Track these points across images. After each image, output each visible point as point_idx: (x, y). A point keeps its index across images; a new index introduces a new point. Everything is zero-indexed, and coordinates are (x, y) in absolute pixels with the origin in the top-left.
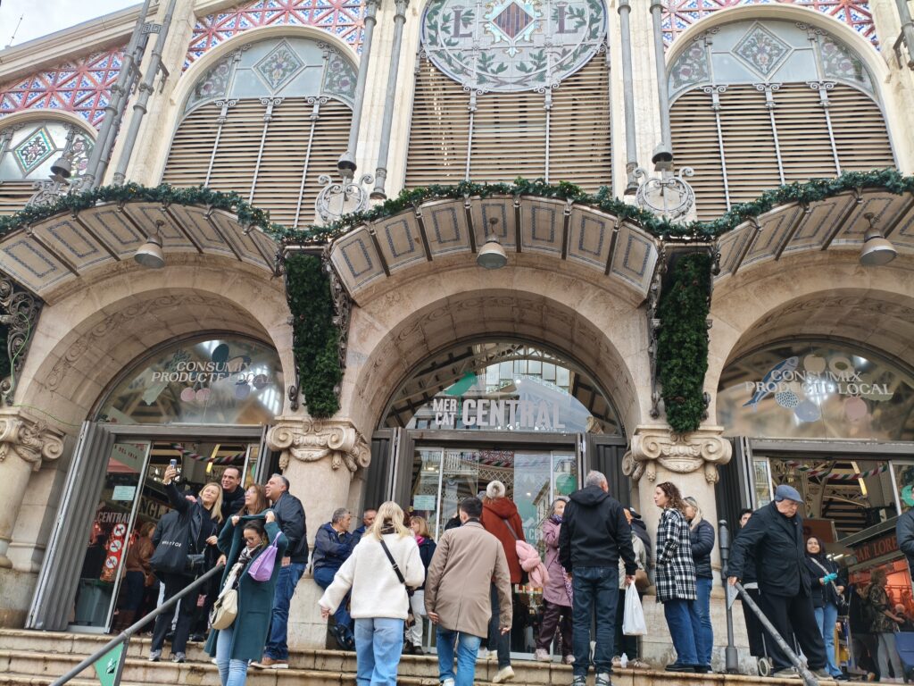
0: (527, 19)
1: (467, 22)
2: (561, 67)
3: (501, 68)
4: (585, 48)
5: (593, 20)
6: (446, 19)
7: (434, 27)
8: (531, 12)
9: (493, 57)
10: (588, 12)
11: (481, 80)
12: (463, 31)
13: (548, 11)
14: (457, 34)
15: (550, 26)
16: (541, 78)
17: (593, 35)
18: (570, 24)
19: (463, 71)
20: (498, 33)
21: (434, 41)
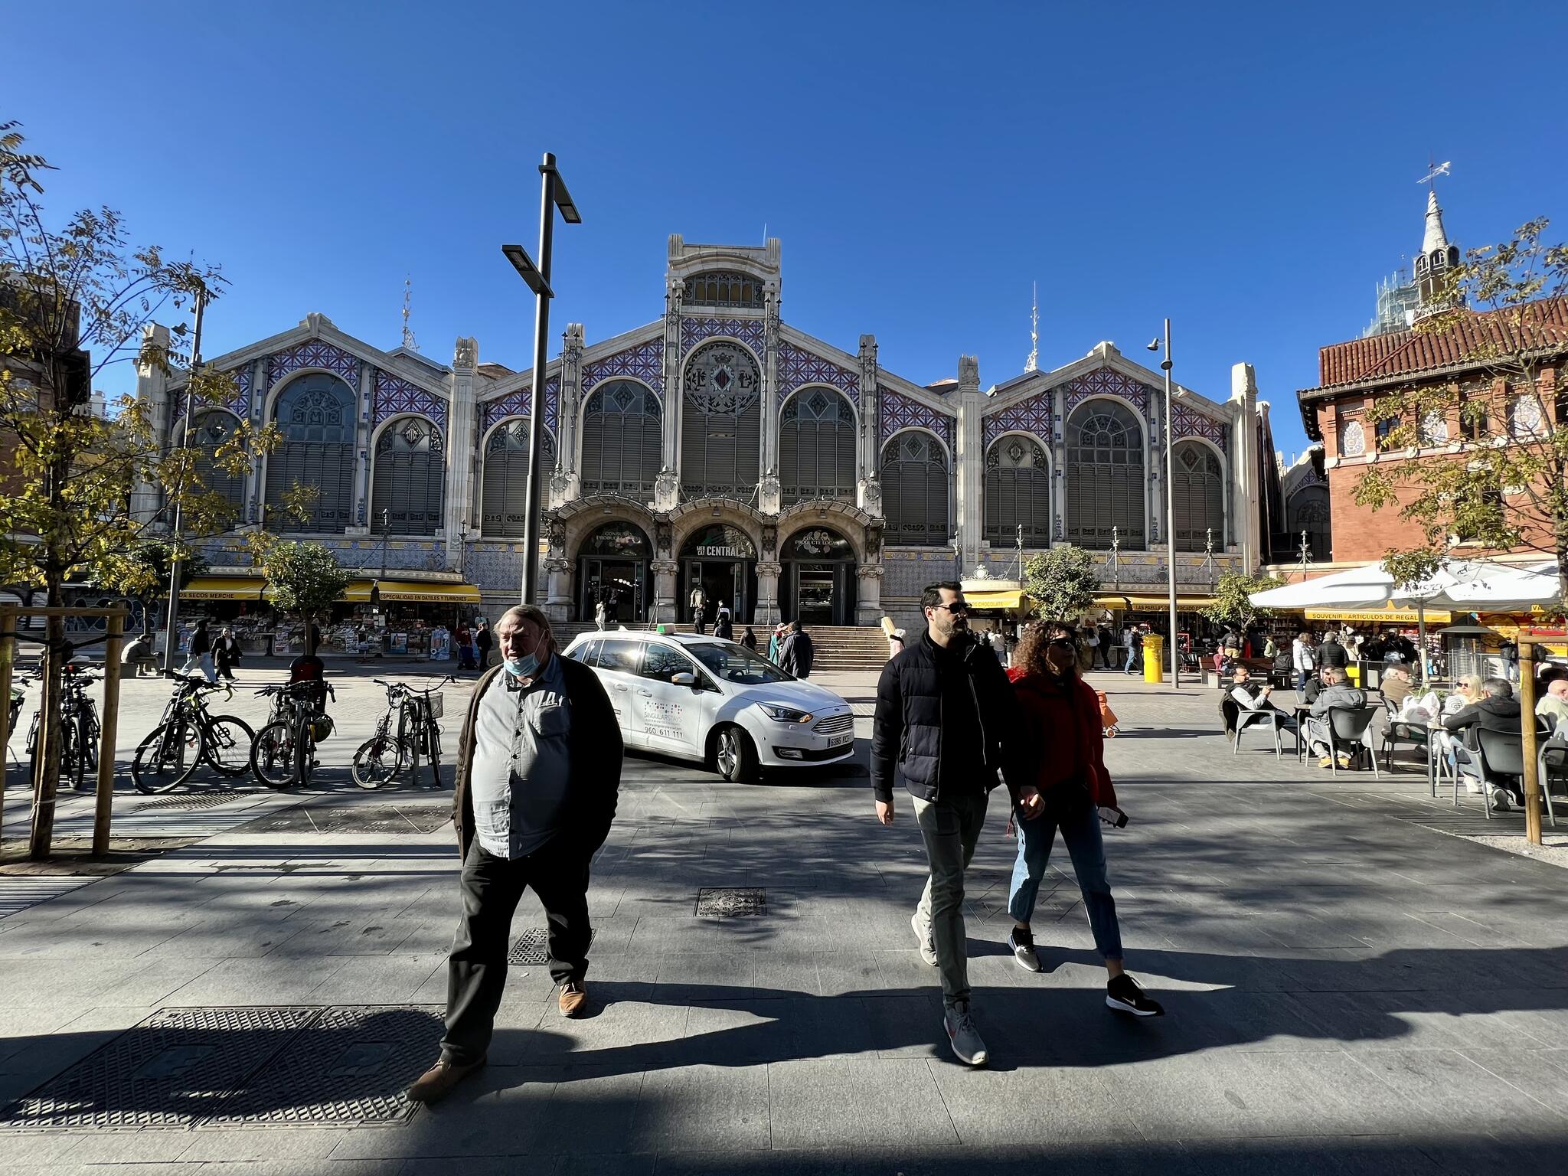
0: (728, 379)
1: (703, 378)
2: (742, 406)
3: (718, 405)
4: (751, 397)
5: (755, 382)
6: (694, 375)
7: (689, 380)
8: (730, 375)
9: (714, 398)
10: (754, 377)
11: (710, 410)
12: (702, 383)
13: (737, 375)
14: (699, 385)
15: (738, 383)
16: (733, 411)
17: (755, 390)
18: (745, 385)
19: (702, 405)
20: (716, 385)
21: (689, 388)
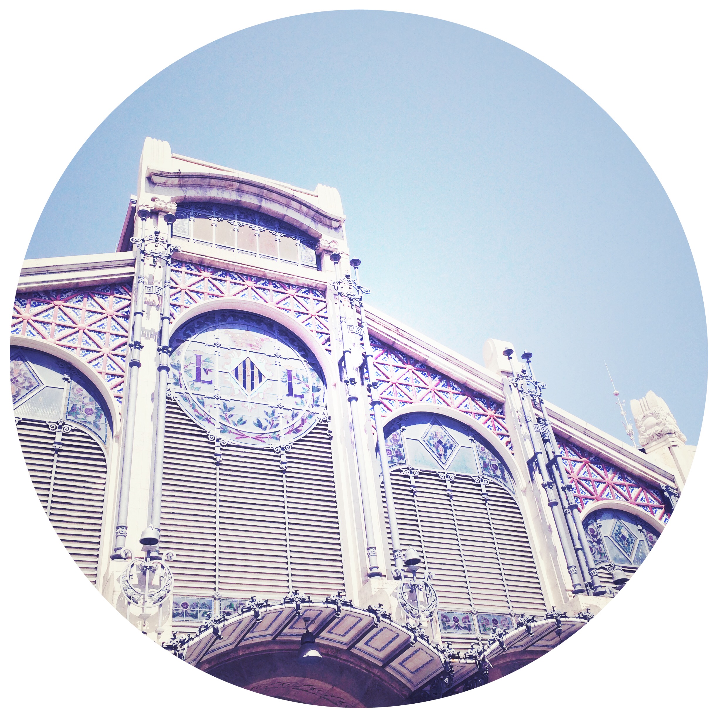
0: (260, 377)
1: (207, 369)
2: (292, 430)
3: (241, 422)
4: (310, 415)
5: (315, 389)
6: (188, 361)
7: (177, 367)
8: (263, 370)
9: (233, 408)
11: (224, 429)
12: (204, 377)
13: (277, 373)
14: (199, 379)
15: (281, 388)
16: (275, 436)
17: (316, 403)
18: (297, 389)
19: (207, 419)
20: (236, 386)
21: (178, 382)
